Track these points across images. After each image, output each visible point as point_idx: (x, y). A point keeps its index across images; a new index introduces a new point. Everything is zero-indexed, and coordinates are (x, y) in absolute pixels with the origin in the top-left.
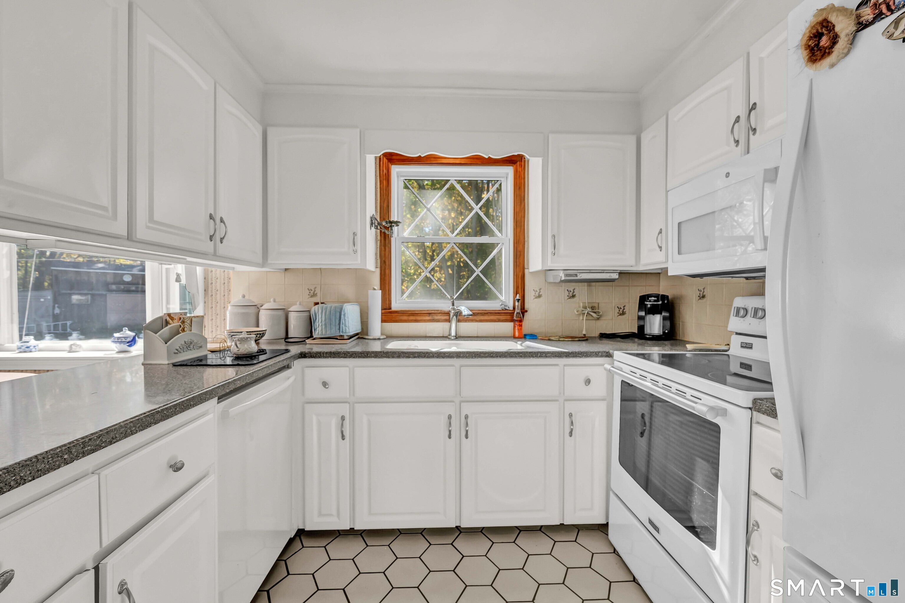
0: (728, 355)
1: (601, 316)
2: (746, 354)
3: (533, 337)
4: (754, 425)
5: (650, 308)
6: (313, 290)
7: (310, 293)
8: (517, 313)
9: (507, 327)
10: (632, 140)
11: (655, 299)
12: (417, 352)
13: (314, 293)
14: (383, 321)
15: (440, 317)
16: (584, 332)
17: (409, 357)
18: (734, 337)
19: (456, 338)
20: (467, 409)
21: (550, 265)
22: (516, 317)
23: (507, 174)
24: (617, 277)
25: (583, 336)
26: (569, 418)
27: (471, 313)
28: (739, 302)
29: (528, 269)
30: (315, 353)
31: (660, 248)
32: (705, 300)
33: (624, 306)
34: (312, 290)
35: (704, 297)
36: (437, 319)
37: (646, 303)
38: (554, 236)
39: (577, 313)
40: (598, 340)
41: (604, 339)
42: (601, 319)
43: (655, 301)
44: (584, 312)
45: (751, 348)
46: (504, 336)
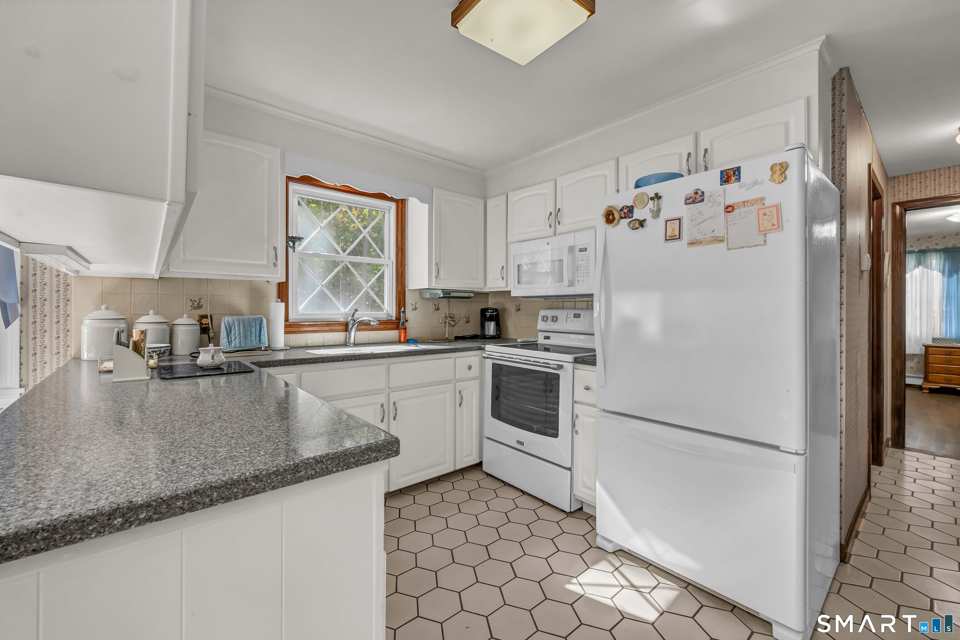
0: (537, 344)
1: (456, 324)
2: (547, 342)
3: (415, 341)
4: (575, 370)
5: (489, 317)
6: (198, 301)
7: (193, 304)
8: (402, 322)
9: (393, 334)
10: (482, 202)
11: (492, 311)
12: (358, 355)
13: (199, 304)
14: (286, 333)
15: (337, 327)
16: (447, 336)
17: (351, 360)
18: (540, 333)
19: (355, 345)
20: (394, 397)
21: (434, 285)
22: (402, 326)
23: (390, 207)
24: (473, 295)
25: (445, 339)
26: (459, 394)
27: (378, 323)
28: (542, 313)
29: (407, 287)
30: (264, 363)
31: (503, 278)
32: (520, 311)
33: (469, 316)
34: (195, 302)
35: (519, 310)
36: (334, 329)
37: (486, 314)
38: (437, 264)
39: (441, 322)
40: (455, 341)
41: (459, 340)
42: (456, 325)
43: (492, 312)
44: (446, 321)
45: (550, 339)
46: (392, 341)
